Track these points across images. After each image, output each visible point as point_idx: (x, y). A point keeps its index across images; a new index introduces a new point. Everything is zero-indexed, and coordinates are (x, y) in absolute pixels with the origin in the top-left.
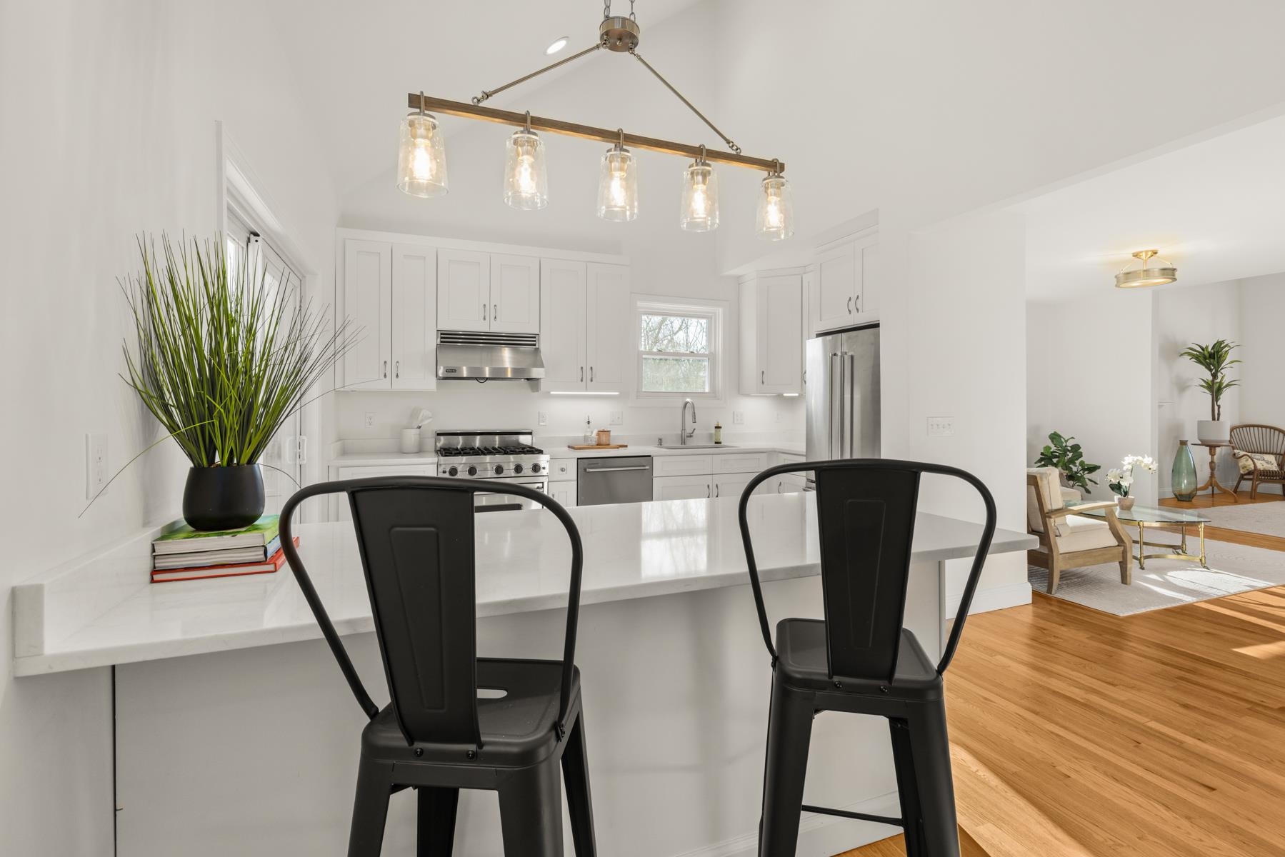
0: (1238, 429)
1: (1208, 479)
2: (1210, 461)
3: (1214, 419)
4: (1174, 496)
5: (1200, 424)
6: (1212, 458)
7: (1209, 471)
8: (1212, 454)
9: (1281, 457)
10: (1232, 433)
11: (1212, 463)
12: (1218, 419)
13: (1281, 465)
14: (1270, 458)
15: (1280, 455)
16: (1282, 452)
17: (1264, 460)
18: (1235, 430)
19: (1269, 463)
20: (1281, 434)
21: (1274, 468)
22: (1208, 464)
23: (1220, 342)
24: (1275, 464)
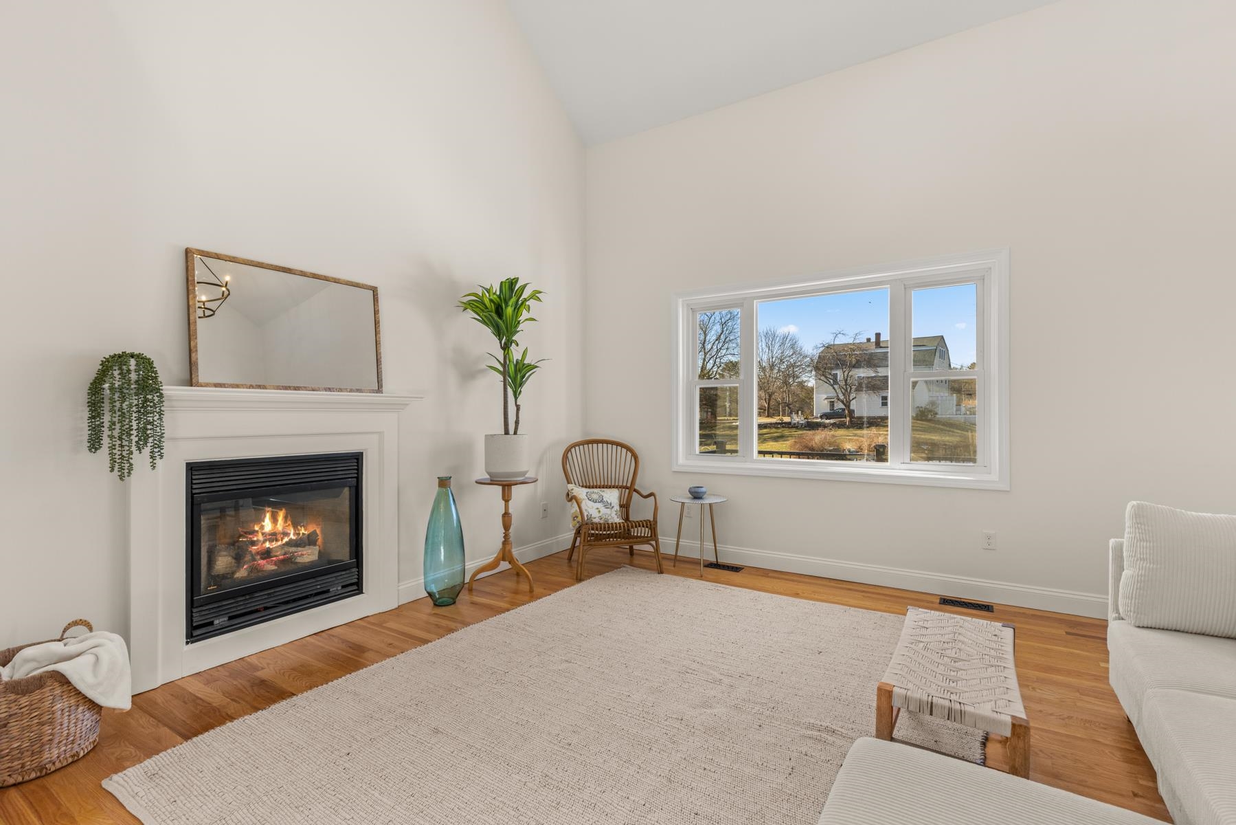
0: (577, 448)
1: (500, 546)
2: (504, 512)
3: (507, 433)
4: (427, 595)
5: (489, 438)
6: (507, 507)
7: (500, 531)
8: (506, 498)
9: (627, 491)
10: (569, 455)
11: (506, 516)
12: (515, 433)
13: (625, 506)
14: (612, 496)
15: (626, 488)
16: (629, 485)
17: (602, 501)
18: (573, 450)
19: (608, 505)
20: (629, 454)
21: (613, 514)
22: (501, 517)
23: (512, 283)
24: (617, 507)
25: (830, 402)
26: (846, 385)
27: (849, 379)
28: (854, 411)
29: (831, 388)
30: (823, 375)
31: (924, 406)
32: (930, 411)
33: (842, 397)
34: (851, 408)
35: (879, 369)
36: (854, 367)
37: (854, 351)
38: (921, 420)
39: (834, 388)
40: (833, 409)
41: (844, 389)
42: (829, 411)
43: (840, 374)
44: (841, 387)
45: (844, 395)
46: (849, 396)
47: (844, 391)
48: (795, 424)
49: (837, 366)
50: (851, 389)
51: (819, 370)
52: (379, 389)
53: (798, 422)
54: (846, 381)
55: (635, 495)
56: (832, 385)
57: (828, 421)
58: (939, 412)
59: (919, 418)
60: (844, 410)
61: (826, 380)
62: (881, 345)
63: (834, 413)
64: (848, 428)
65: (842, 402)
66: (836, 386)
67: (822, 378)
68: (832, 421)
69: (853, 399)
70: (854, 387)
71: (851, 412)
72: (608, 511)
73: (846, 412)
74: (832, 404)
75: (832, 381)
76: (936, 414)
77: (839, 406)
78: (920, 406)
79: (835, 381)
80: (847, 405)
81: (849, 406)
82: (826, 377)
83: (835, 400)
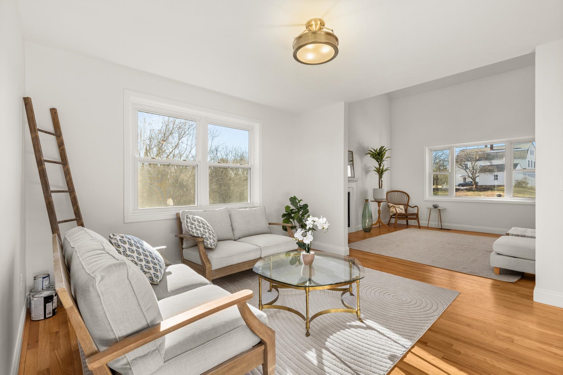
1: (377, 219)
3: (380, 188)
5: (374, 190)
6: (379, 208)
7: (378, 215)
8: (379, 206)
9: (406, 206)
10: (387, 195)
11: (379, 210)
12: (381, 188)
13: (406, 210)
14: (402, 207)
15: (406, 205)
16: (406, 204)
17: (399, 208)
18: (389, 194)
19: (401, 209)
20: (406, 195)
21: (403, 212)
22: (377, 211)
23: (382, 147)
24: (404, 210)
25: (464, 178)
26: (473, 169)
27: (475, 166)
28: (478, 183)
29: (465, 171)
30: (460, 165)
31: (520, 180)
32: (524, 182)
33: (471, 176)
34: (476, 181)
35: (493, 161)
36: (478, 160)
37: (478, 152)
38: (518, 187)
39: (466, 171)
40: (465, 182)
41: (472, 172)
42: (463, 183)
43: (469, 164)
44: (470, 171)
45: (472, 174)
46: (475, 175)
47: (472, 173)
48: (444, 189)
49: (468, 161)
50: (476, 171)
51: (458, 162)
52: (354, 177)
53: (446, 188)
54: (473, 168)
55: (409, 207)
56: (465, 170)
57: (462, 188)
58: (530, 183)
59: (517, 186)
60: (472, 182)
61: (461, 167)
62: (494, 149)
63: (466, 183)
64: (474, 191)
65: (471, 178)
66: (467, 170)
67: (460, 166)
68: (465, 187)
69: (477, 177)
70: (478, 171)
71: (476, 183)
72: (402, 211)
73: (473, 182)
74: (465, 179)
75: (464, 168)
76: (528, 184)
77: (469, 180)
78: (518, 180)
79: (467, 168)
80: (474, 179)
81: (475, 181)
82: (462, 166)
83: (467, 177)
